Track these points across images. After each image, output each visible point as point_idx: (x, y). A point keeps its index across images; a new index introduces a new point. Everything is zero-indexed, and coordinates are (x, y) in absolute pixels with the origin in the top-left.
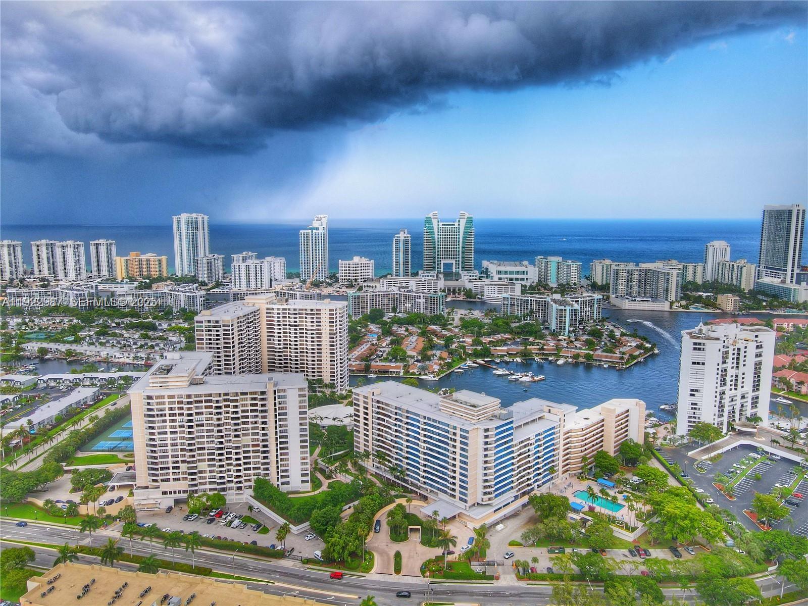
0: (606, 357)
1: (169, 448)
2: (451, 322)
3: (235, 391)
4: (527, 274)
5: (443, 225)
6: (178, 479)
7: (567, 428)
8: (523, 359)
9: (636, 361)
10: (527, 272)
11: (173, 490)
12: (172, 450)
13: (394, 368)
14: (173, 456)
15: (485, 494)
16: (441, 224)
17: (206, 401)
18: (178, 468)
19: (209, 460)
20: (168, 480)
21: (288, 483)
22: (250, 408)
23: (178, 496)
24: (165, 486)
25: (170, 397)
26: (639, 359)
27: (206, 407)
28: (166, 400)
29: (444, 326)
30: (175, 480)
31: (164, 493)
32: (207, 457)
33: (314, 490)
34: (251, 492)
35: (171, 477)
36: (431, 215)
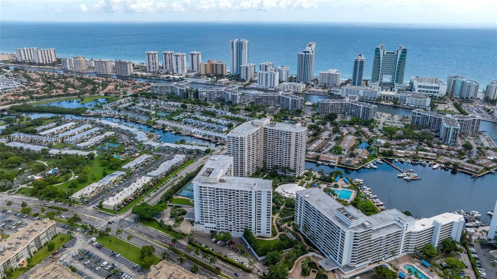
0: (468, 167)
1: (209, 209)
2: (377, 124)
3: (237, 189)
4: (438, 89)
5: (387, 53)
6: (212, 223)
7: (408, 231)
8: (413, 161)
9: (488, 172)
10: (439, 87)
11: (210, 226)
12: (210, 210)
13: (332, 159)
14: (210, 213)
15: (352, 262)
16: (385, 52)
17: (225, 192)
18: (212, 218)
19: (225, 217)
20: (208, 222)
21: (260, 232)
22: (244, 197)
23: (211, 229)
24: (206, 225)
25: (209, 188)
26: (491, 170)
27: (225, 194)
28: (208, 189)
29: (371, 129)
30: (210, 223)
31: (206, 227)
32: (224, 216)
33: (272, 238)
34: (243, 233)
35: (209, 221)
36: (379, 47)
